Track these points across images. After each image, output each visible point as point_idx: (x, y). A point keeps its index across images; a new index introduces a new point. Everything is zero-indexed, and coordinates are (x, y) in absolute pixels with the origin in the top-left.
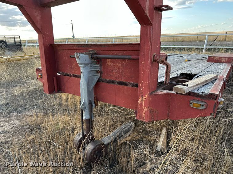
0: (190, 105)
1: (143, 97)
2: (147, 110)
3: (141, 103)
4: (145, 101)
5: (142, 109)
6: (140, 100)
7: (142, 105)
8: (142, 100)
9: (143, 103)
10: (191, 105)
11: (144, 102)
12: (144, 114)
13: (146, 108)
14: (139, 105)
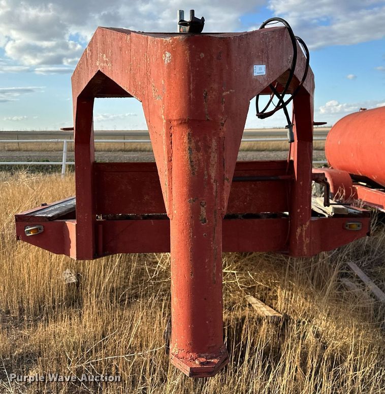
0: (346, 228)
1: (304, 226)
2: (309, 241)
3: (301, 234)
4: (306, 230)
5: (302, 243)
6: (299, 230)
7: (302, 237)
8: (302, 230)
9: (304, 234)
10: (348, 228)
11: (304, 232)
12: (305, 248)
13: (307, 239)
14: (297, 238)
